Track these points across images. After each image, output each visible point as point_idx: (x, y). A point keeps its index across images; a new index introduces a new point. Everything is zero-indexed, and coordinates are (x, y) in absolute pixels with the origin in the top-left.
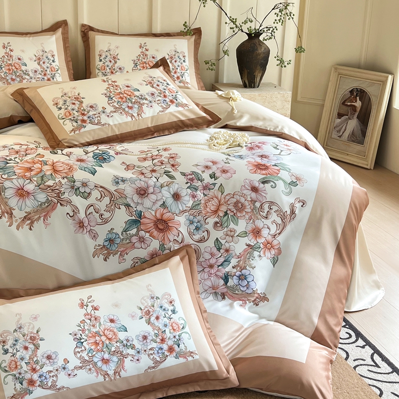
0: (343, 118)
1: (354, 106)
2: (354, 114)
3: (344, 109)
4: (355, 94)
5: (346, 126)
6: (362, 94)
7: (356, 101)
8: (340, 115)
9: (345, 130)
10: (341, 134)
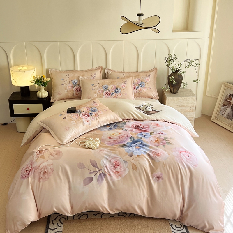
0: (225, 107)
1: (230, 102)
2: (230, 106)
7: (231, 100)
8: (224, 105)
9: (225, 112)
10: (223, 114)
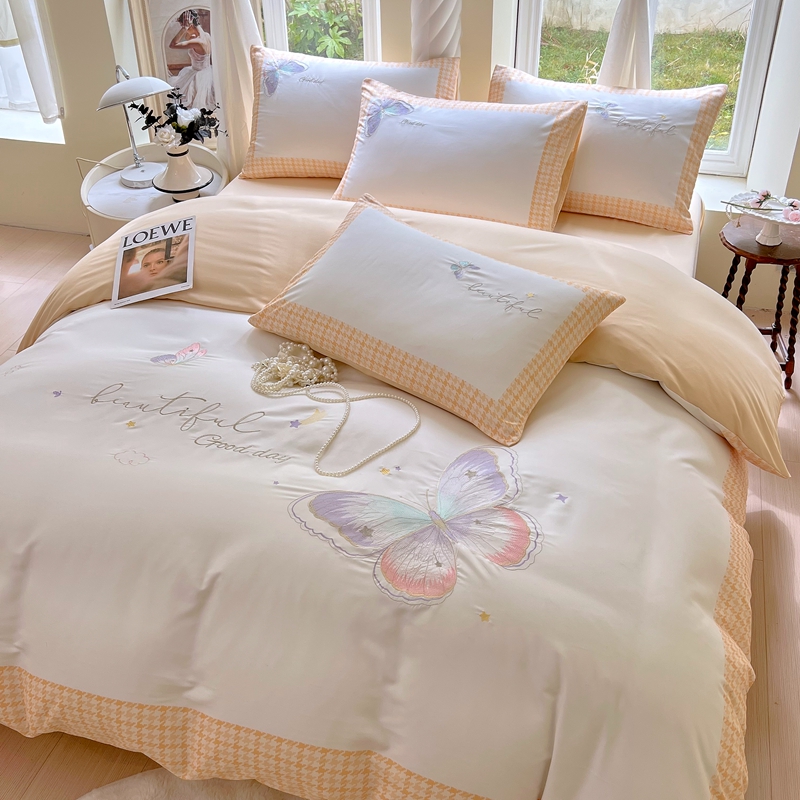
3: (178, 57)
4: (191, 22)
5: (195, 84)
6: (206, 17)
